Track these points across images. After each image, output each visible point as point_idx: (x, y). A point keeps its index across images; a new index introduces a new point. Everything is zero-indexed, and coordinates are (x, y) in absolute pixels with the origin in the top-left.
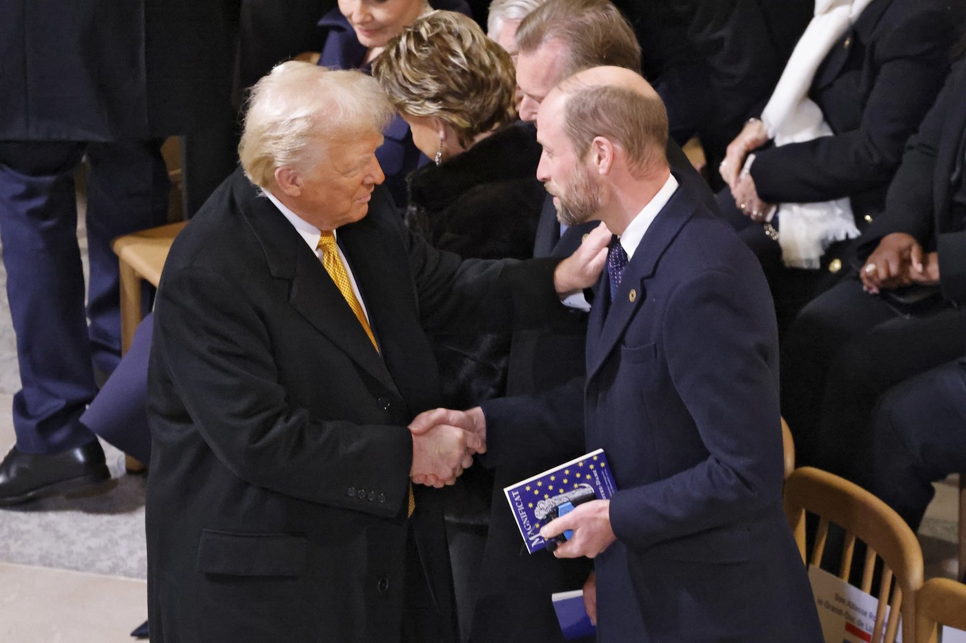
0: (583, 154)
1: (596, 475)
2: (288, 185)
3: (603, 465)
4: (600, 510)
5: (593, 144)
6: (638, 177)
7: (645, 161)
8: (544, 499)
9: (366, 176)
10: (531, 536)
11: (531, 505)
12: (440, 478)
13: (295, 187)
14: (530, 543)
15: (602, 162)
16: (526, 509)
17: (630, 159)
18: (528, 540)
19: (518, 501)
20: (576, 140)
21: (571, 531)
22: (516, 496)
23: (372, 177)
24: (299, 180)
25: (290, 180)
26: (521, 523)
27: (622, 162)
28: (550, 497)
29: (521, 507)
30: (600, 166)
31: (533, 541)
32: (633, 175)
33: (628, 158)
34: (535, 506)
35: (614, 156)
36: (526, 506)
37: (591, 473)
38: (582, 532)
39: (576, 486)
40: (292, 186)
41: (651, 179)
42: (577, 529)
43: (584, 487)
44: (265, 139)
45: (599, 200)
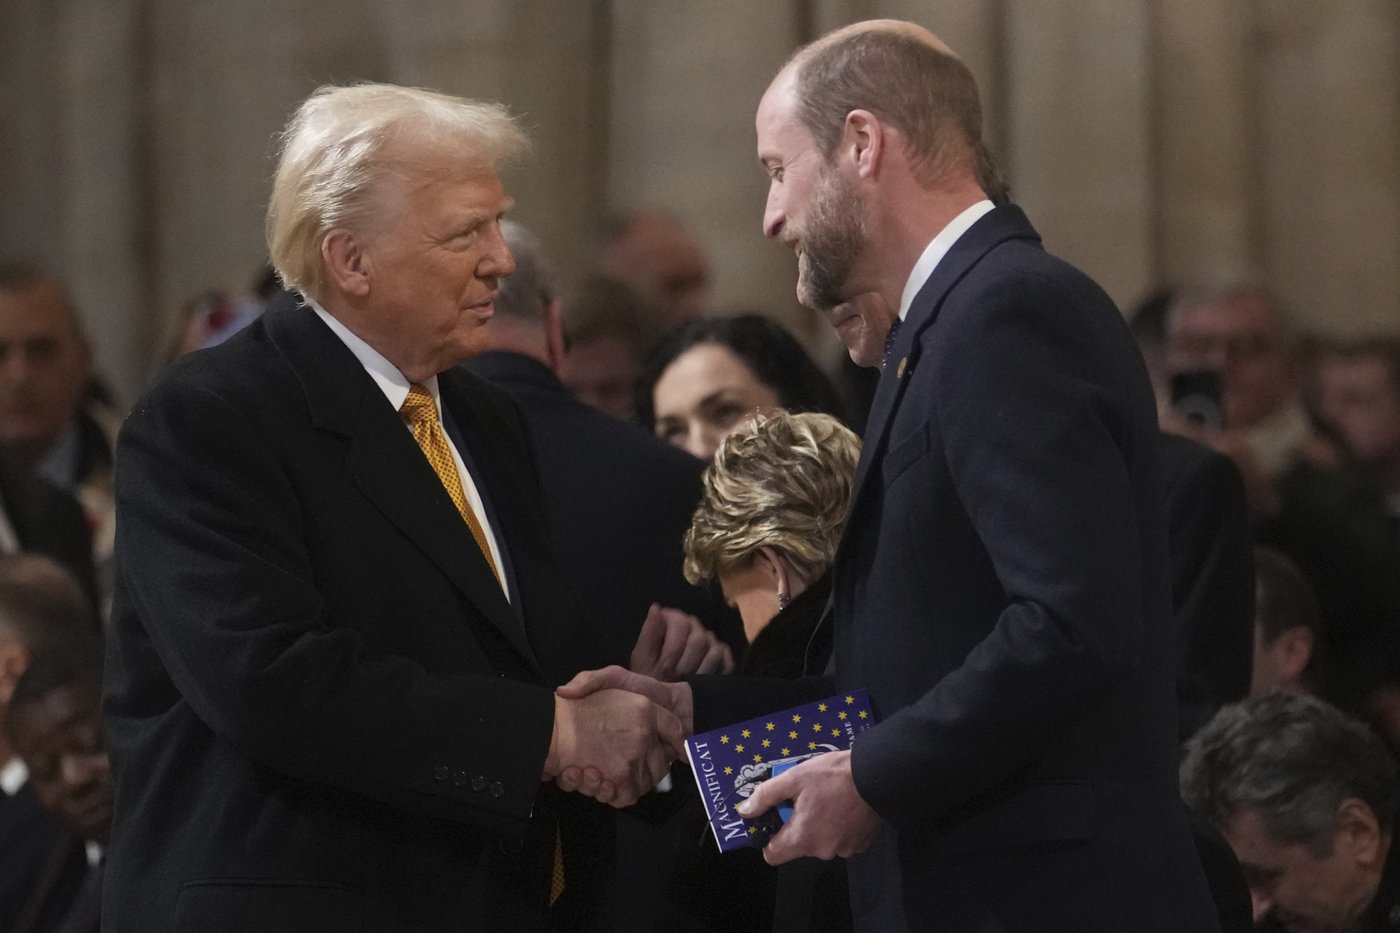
0: (831, 149)
1: (850, 731)
2: (347, 272)
3: (863, 715)
4: (839, 762)
5: (847, 127)
6: (929, 185)
7: (940, 155)
8: (754, 764)
9: (482, 260)
10: (725, 823)
11: (728, 771)
12: (606, 776)
13: (359, 276)
14: (722, 833)
15: (863, 154)
16: (720, 777)
17: (913, 147)
18: (719, 830)
19: (703, 761)
20: (817, 128)
21: (790, 803)
22: (703, 750)
23: (493, 260)
24: (365, 261)
25: (350, 264)
26: (709, 799)
27: (897, 154)
28: (765, 760)
29: (710, 772)
30: (860, 163)
31: (729, 831)
32: (917, 178)
33: (909, 145)
34: (736, 773)
35: (882, 144)
36: (719, 770)
37: (840, 725)
38: (806, 800)
39: (812, 746)
40: (353, 273)
41: (951, 192)
42: (798, 794)
43: (827, 750)
44: (306, 186)
45: (863, 226)
